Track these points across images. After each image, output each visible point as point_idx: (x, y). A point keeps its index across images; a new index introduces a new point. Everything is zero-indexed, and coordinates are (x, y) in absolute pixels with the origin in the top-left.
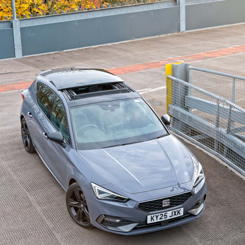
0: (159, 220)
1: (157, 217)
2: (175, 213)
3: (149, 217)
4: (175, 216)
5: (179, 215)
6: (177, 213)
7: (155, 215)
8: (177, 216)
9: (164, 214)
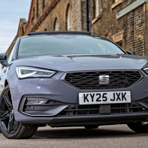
0: (95, 102)
1: (92, 97)
2: (118, 96)
3: (81, 95)
4: (119, 102)
5: (124, 101)
6: (121, 97)
7: (89, 93)
8: (121, 102)
9: (102, 93)
